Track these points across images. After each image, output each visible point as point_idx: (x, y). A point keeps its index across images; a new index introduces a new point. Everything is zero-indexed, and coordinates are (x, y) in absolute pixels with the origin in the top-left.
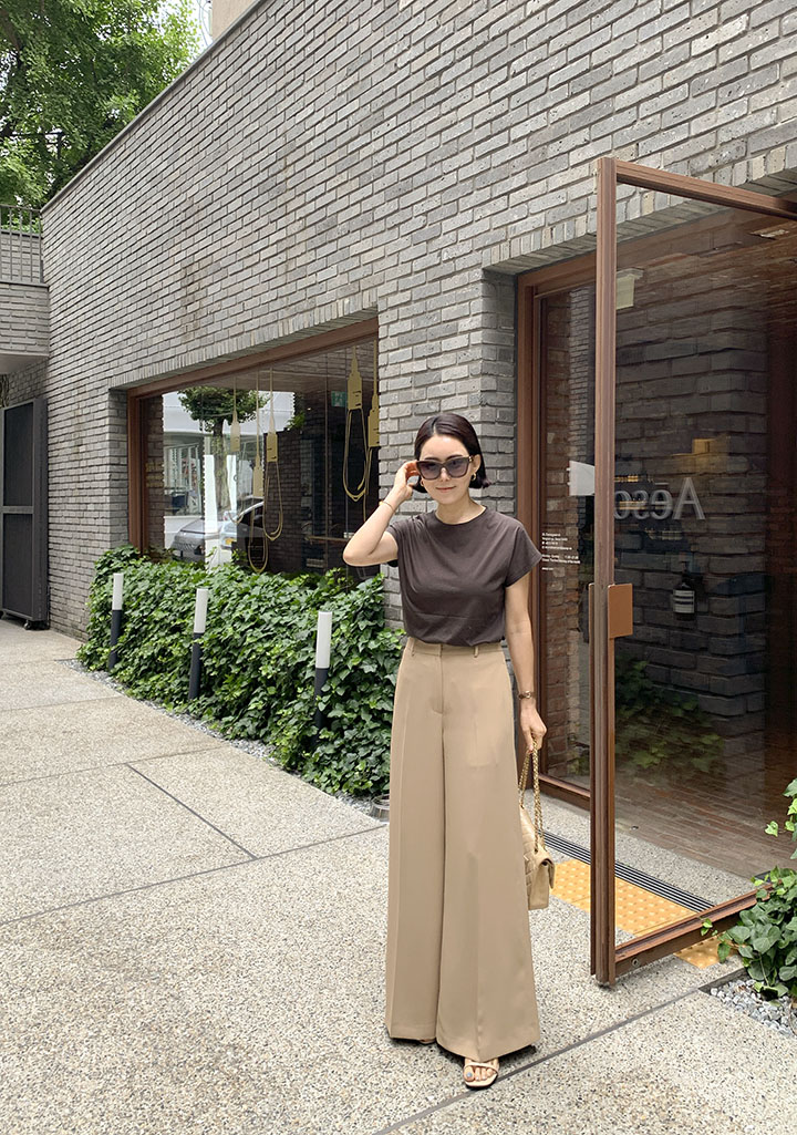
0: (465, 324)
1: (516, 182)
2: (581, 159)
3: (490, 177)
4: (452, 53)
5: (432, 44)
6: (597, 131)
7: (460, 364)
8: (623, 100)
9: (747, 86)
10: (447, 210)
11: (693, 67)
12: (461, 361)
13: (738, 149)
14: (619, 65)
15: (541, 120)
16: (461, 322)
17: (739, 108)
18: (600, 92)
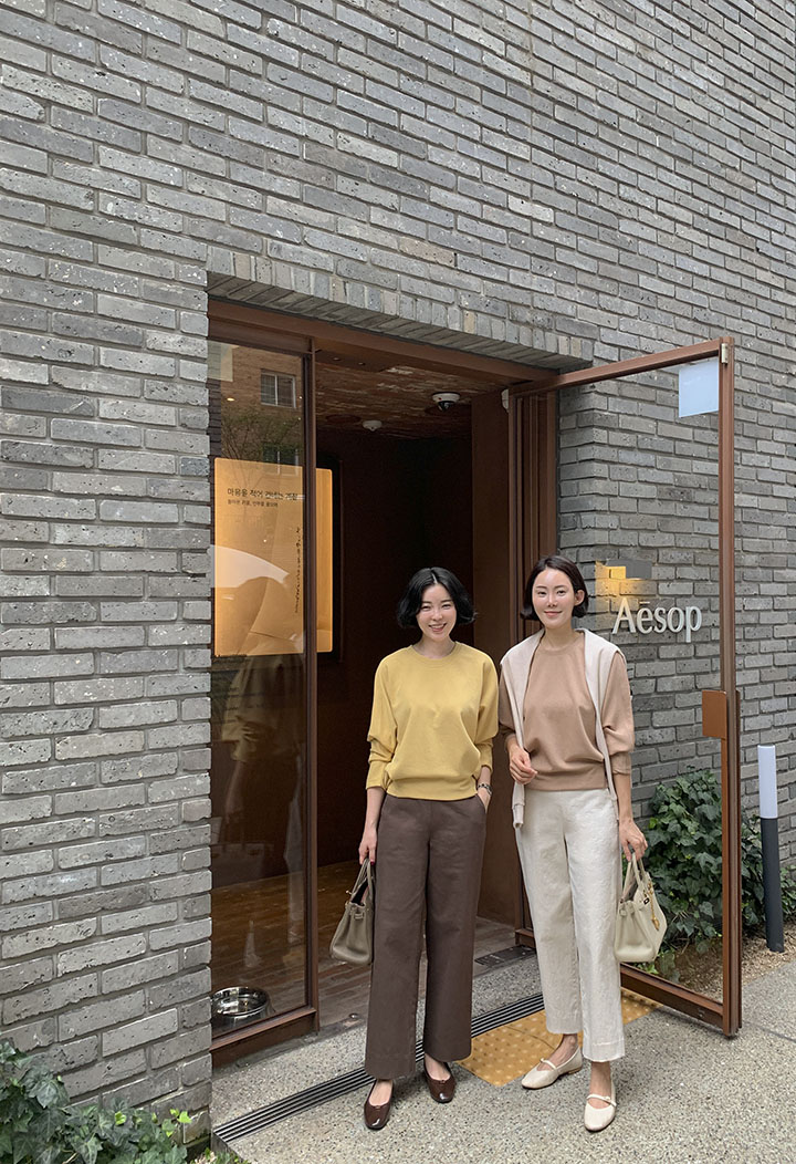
1: (280, 186)
2: (385, 222)
6: (408, 207)
7: (152, 401)
8: (439, 196)
11: (511, 220)
12: (155, 395)
14: (436, 156)
15: (323, 134)
16: (153, 333)
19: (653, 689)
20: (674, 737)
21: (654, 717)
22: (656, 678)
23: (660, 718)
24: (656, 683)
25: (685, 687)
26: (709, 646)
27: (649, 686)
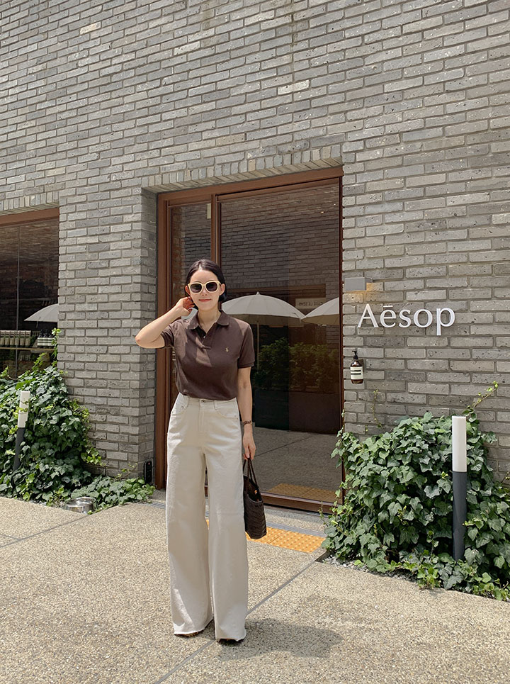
0: (128, 218)
1: (165, 143)
2: (210, 136)
3: (147, 138)
4: (120, 65)
5: (105, 57)
6: (220, 124)
7: (124, 240)
8: (236, 110)
9: (309, 114)
10: (115, 152)
11: (279, 101)
12: (125, 239)
13: (305, 144)
14: (234, 92)
15: (184, 112)
16: (125, 217)
17: (305, 124)
18: (222, 103)
19: (402, 367)
20: (425, 401)
21: (409, 386)
22: (405, 360)
23: (413, 387)
24: (406, 363)
25: (435, 367)
26: (467, 339)
27: (399, 365)
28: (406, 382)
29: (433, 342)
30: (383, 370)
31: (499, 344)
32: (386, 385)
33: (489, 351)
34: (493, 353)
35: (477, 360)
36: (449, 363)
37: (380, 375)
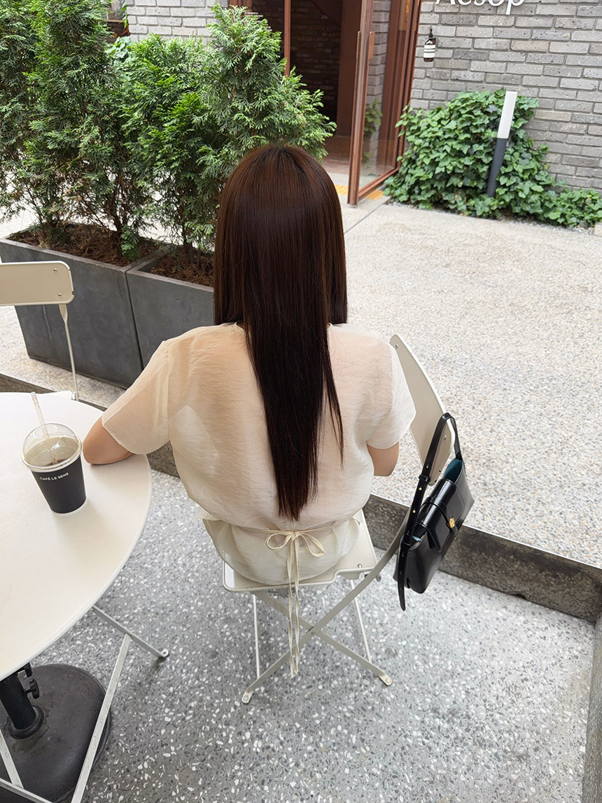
19: (469, 46)
20: (483, 79)
21: (472, 64)
22: (474, 38)
23: (475, 65)
24: (473, 42)
25: (499, 47)
26: (531, 19)
27: (467, 43)
28: (471, 60)
29: (501, 21)
30: (452, 48)
31: (558, 25)
32: (453, 63)
33: (548, 32)
34: (550, 34)
35: (535, 40)
36: (511, 43)
37: (449, 53)
